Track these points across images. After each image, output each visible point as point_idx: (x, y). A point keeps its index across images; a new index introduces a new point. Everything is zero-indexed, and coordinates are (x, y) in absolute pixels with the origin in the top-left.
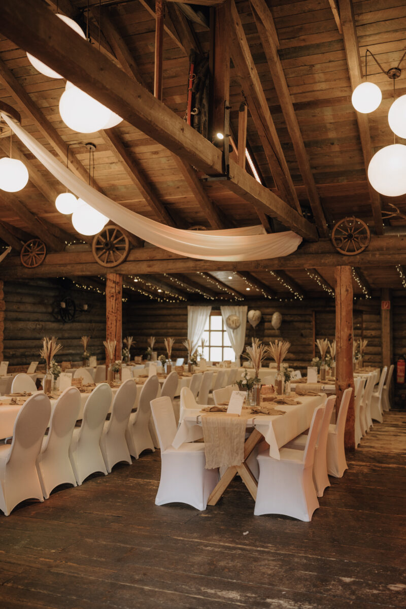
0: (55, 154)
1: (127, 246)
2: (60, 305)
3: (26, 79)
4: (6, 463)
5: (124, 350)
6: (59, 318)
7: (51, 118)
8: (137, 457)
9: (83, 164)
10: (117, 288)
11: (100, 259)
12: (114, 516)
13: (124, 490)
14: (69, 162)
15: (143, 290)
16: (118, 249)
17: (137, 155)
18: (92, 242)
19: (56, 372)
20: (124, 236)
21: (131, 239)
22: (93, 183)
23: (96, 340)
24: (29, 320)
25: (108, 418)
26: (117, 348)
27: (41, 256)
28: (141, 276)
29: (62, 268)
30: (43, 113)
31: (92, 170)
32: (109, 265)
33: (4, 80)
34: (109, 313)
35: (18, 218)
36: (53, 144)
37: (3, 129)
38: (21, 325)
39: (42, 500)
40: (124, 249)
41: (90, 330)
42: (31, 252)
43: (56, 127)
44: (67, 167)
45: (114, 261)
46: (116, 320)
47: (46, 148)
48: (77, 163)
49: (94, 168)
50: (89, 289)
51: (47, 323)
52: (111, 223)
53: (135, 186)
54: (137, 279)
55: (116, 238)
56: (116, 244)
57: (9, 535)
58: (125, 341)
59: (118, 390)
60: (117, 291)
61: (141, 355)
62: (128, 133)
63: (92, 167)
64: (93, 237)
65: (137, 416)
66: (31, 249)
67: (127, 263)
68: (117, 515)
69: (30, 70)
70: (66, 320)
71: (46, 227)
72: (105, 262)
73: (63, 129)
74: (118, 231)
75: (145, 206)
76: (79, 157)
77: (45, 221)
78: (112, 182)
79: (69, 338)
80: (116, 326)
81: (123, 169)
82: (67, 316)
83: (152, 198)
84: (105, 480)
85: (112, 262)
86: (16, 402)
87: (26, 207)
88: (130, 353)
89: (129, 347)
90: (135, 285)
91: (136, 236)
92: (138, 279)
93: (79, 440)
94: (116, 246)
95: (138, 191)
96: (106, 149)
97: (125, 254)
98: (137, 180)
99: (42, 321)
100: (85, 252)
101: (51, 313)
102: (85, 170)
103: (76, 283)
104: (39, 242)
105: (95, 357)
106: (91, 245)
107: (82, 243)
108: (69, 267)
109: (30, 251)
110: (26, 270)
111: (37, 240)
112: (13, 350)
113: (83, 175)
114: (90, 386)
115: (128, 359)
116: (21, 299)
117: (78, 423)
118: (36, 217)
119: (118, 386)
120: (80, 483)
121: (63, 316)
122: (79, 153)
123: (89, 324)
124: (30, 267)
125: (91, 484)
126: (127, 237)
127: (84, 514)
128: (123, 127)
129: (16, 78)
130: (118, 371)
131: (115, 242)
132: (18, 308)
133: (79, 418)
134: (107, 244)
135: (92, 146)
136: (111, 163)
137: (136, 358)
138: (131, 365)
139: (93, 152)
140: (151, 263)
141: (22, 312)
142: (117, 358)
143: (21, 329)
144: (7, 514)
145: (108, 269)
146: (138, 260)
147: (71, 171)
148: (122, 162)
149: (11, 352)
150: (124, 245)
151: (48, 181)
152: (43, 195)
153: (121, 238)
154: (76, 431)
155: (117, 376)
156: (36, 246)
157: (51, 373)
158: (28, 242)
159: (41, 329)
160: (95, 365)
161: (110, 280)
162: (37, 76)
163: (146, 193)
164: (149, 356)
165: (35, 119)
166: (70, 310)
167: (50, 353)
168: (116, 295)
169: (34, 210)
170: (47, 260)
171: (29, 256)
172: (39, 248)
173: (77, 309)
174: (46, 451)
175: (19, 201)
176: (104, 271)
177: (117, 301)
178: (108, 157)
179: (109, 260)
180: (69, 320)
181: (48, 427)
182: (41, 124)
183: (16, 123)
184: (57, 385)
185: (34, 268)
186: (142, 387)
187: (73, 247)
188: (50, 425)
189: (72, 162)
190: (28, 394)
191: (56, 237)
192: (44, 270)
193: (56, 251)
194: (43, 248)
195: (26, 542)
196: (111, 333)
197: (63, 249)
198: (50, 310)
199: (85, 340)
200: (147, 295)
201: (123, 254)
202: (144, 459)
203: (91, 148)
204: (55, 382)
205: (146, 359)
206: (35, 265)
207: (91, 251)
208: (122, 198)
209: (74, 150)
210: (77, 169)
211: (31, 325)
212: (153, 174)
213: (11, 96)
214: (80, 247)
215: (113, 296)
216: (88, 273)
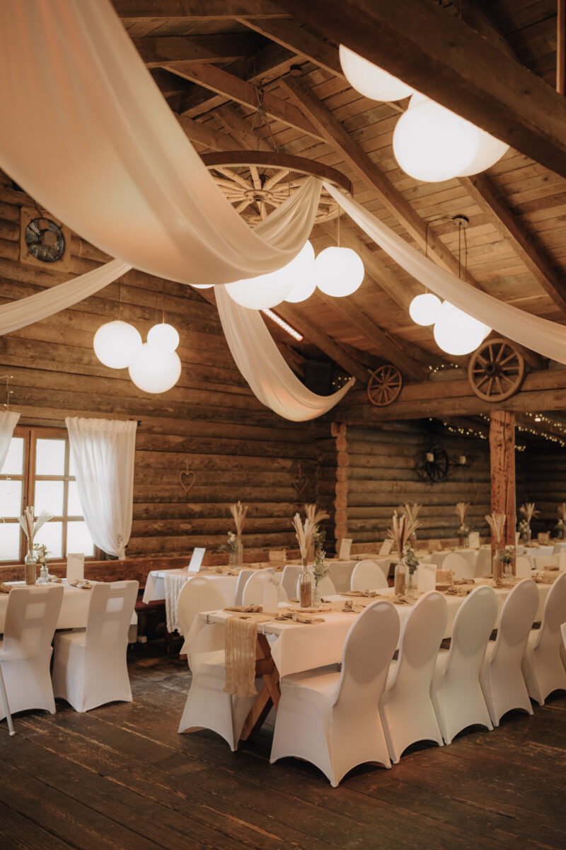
0: (409, 239)
1: (521, 368)
2: (425, 458)
3: (362, 132)
4: (332, 706)
5: (521, 523)
6: (425, 475)
7: (400, 185)
8: (542, 703)
9: (450, 249)
10: (506, 432)
11: (480, 390)
12: (501, 814)
13: (519, 764)
14: (429, 248)
15: (549, 434)
16: (506, 373)
17: (535, 225)
18: (468, 365)
19: (412, 563)
20: (517, 353)
21: (527, 358)
22: (467, 276)
23: (479, 507)
24: (382, 479)
25: (493, 637)
26: (508, 524)
27: (396, 389)
28: (546, 413)
29: (425, 405)
30: (388, 180)
31: (463, 256)
32: (494, 398)
33: (332, 137)
34: (494, 471)
35: (362, 337)
36: (404, 223)
37: (330, 208)
38: (372, 485)
39: (388, 765)
40: (516, 373)
41: (469, 492)
42: (382, 384)
43: (408, 197)
44: (427, 256)
45: (501, 392)
46: (506, 482)
47: (396, 231)
48: (441, 249)
49: (467, 253)
50: (468, 433)
51: (408, 483)
52: (494, 334)
53: (531, 275)
54: (539, 417)
55: (504, 356)
56: (504, 366)
57: (333, 824)
58: (522, 509)
59: (510, 592)
60: (507, 438)
61: (548, 531)
62: (518, 192)
63: (463, 252)
64: (469, 356)
65: (542, 634)
66: (381, 379)
67: (523, 394)
68: (506, 814)
69: (368, 117)
70: (435, 479)
71: (401, 348)
72: (488, 393)
73: (419, 200)
74: (507, 347)
75: (549, 305)
76: (444, 238)
77: (400, 339)
78: (496, 272)
79: (439, 505)
80: (506, 490)
81: (512, 250)
82: (436, 472)
83: (559, 291)
84: (488, 740)
85: (499, 393)
86: (351, 608)
87: (371, 320)
88: (531, 528)
89: (529, 519)
90: (537, 426)
91: (535, 353)
92: (541, 418)
93: (447, 672)
94: (505, 369)
95: (536, 281)
96: (484, 222)
97: (518, 380)
98: (535, 265)
99: (401, 480)
100: (457, 380)
101: (414, 469)
102: (453, 258)
103: (448, 426)
104: (393, 369)
105: (477, 534)
106: (466, 370)
107: (454, 367)
108: (435, 404)
109: (380, 381)
110: (375, 410)
111: (389, 366)
112: (361, 521)
113: (450, 266)
114: (466, 583)
115: (527, 536)
116: (372, 449)
117: (445, 644)
118: (387, 334)
119: (510, 587)
120: (449, 742)
121: (430, 473)
122: (444, 232)
123: (469, 484)
124: (381, 405)
125: (466, 744)
126: (521, 353)
127: (453, 802)
128: (510, 183)
129: (349, 133)
130: (509, 561)
131: (502, 363)
132: (368, 462)
133: (446, 636)
134: (489, 367)
135: (462, 220)
136: (493, 243)
137: (541, 535)
138: (533, 547)
139: (464, 229)
140: (561, 393)
141: (373, 467)
142: (508, 539)
143: (371, 492)
144: (334, 784)
145: (493, 404)
146: (538, 388)
147: (432, 261)
148: (509, 238)
149: (359, 523)
150: (517, 368)
151: (401, 281)
152: (394, 302)
153: (512, 356)
154: (442, 657)
155: (509, 568)
156: (389, 373)
157: (404, 564)
158: (378, 370)
159: (399, 492)
160: (478, 546)
161: (495, 420)
162: (378, 124)
163: (549, 284)
164: (561, 533)
165: (378, 190)
166: (441, 464)
167: (403, 534)
168: (506, 443)
169: (383, 324)
170: (403, 395)
171: (378, 390)
172: (393, 378)
173: (450, 462)
174: (394, 688)
175: (363, 313)
176: (487, 408)
177: (507, 453)
178: (486, 234)
179: (493, 391)
180: (439, 478)
181: (397, 649)
182: (386, 195)
183: (345, 195)
184: (414, 583)
185: (386, 406)
186: (548, 589)
187: (441, 374)
188: (399, 646)
189: (433, 248)
190: (372, 594)
191: (416, 361)
192: (399, 408)
193: (416, 381)
194: (398, 377)
195: (357, 843)
196: (498, 501)
197: (427, 378)
198: (412, 464)
199: (461, 509)
200: (556, 440)
201: (514, 382)
202: (554, 706)
203: (460, 223)
204: (410, 578)
205: (556, 536)
206: (388, 403)
207: (467, 379)
208: (512, 295)
209: (436, 229)
210: (441, 257)
211: (386, 485)
212: (561, 253)
213: (343, 162)
214: (450, 373)
215: (500, 445)
216: (463, 412)
